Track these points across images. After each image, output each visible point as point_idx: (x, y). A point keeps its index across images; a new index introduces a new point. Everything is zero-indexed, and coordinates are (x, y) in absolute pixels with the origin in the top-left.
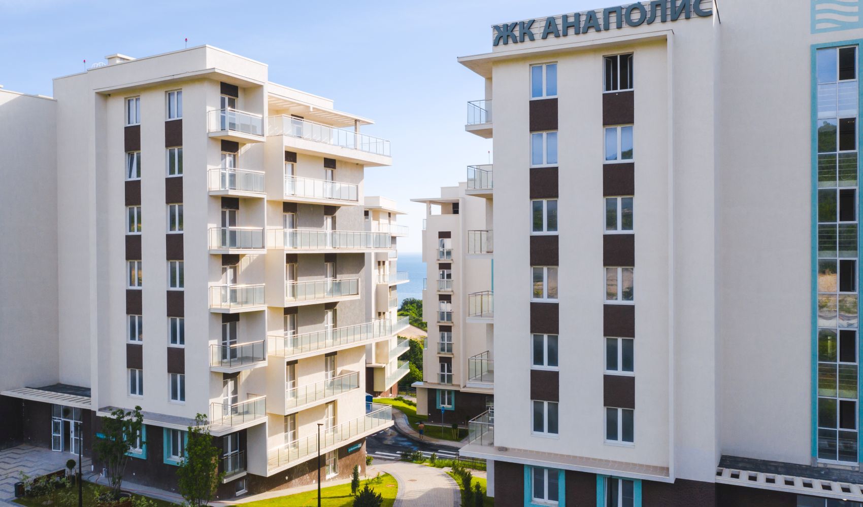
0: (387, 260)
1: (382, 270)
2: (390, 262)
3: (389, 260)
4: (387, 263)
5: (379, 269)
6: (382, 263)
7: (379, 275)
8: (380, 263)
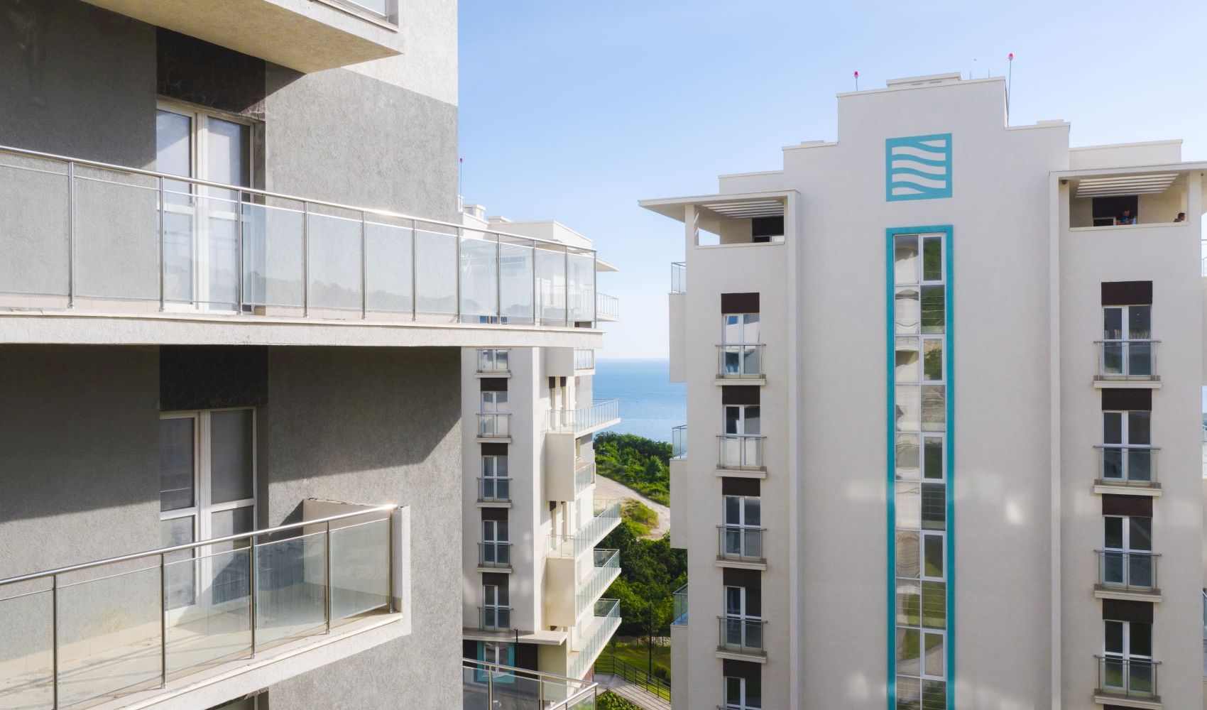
0: (572, 374)
1: (558, 398)
2: (578, 381)
3: (577, 373)
4: (570, 382)
5: (552, 397)
6: (558, 383)
7: (553, 411)
8: (554, 382)
